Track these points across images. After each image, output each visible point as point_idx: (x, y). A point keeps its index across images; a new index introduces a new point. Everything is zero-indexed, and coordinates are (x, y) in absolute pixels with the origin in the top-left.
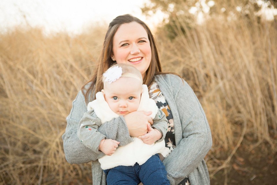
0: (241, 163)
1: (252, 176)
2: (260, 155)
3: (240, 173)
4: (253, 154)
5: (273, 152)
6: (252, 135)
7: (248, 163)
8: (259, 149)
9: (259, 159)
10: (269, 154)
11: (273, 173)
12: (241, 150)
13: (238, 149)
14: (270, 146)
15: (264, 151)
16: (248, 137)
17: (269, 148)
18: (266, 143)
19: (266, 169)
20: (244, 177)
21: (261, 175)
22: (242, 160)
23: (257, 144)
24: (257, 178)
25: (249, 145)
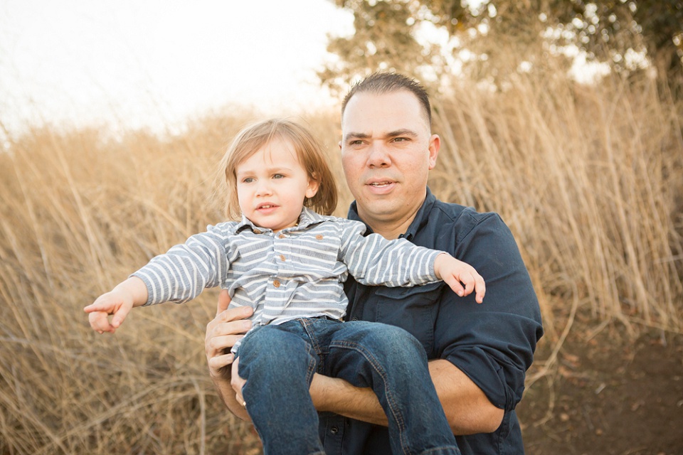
0: (573, 366)
1: (598, 386)
2: (608, 347)
3: (576, 382)
4: (594, 347)
5: (632, 340)
6: (587, 312)
7: (586, 363)
8: (604, 337)
9: (606, 355)
10: (623, 344)
11: (636, 377)
12: (570, 340)
13: (566, 340)
14: (625, 328)
15: (614, 338)
16: (581, 316)
17: (623, 333)
18: (617, 323)
19: (621, 370)
20: (584, 388)
21: (614, 383)
22: (574, 358)
23: (600, 328)
24: (607, 388)
25: (584, 331)
